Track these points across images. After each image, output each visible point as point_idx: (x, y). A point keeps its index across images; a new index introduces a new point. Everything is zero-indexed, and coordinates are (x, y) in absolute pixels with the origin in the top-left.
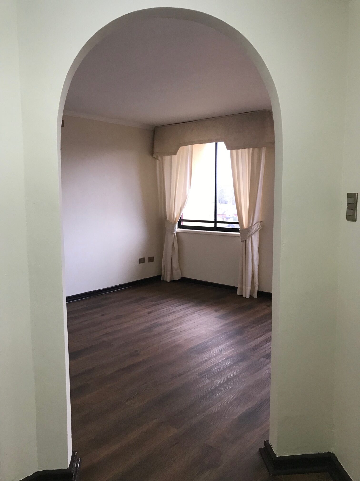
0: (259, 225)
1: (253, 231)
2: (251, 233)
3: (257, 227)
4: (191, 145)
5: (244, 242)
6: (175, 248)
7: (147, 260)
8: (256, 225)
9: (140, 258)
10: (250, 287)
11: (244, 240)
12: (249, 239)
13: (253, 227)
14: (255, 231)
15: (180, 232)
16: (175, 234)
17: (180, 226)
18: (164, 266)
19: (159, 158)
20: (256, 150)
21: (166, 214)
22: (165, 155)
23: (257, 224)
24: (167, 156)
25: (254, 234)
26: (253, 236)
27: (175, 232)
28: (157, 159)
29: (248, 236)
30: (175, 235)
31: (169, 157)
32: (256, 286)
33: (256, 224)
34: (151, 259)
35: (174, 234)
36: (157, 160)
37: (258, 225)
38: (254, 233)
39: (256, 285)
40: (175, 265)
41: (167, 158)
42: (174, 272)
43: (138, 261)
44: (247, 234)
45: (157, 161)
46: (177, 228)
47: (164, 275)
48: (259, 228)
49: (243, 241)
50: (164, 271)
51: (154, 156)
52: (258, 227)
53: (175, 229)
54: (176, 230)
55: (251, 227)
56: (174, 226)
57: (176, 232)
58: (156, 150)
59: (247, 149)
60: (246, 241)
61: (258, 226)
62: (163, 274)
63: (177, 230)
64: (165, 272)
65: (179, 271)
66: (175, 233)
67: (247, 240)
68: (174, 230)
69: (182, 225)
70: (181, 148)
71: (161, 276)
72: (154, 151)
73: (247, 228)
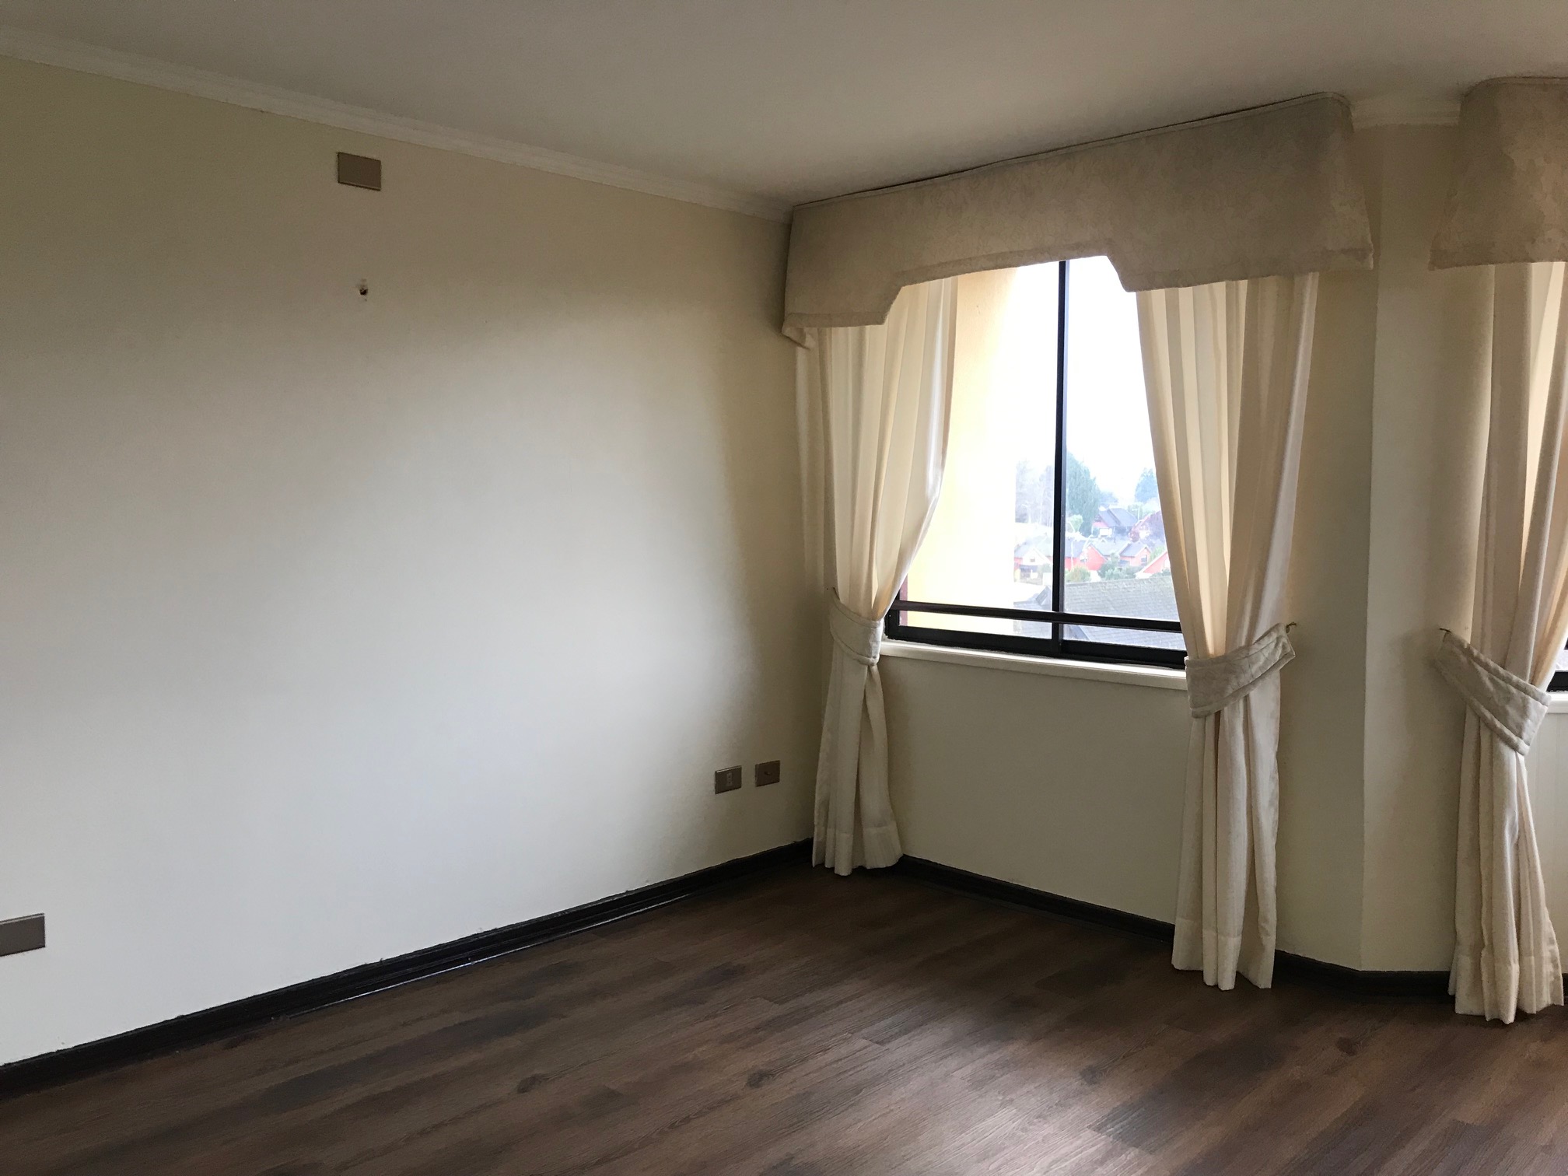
0: (1284, 640)
1: (1254, 668)
2: (1244, 679)
3: (1273, 653)
4: (950, 279)
5: (1211, 720)
6: (873, 724)
7: (749, 778)
8: (1266, 638)
9: (722, 767)
10: (1240, 938)
11: (1208, 708)
12: (1234, 709)
13: (1256, 648)
14: (1261, 668)
15: (897, 657)
16: (872, 665)
17: (895, 631)
18: (826, 804)
19: (810, 342)
20: (1271, 287)
21: (835, 580)
22: (835, 326)
23: (1274, 635)
24: (841, 330)
25: (1260, 684)
26: (1254, 694)
27: (875, 657)
28: (800, 345)
29: (1230, 691)
30: (875, 668)
31: (852, 330)
32: (1267, 934)
33: (1267, 634)
34: (768, 774)
35: (870, 666)
36: (799, 349)
37: (1278, 639)
38: (1262, 677)
39: (1267, 928)
40: (875, 803)
41: (842, 338)
42: (870, 832)
43: (712, 781)
44: (1227, 681)
45: (800, 351)
46: (883, 640)
47: (823, 844)
48: (1284, 656)
49: (1205, 717)
50: (826, 826)
51: (788, 331)
52: (1280, 651)
53: (874, 645)
54: (876, 648)
55: (1241, 648)
56: (869, 630)
57: (878, 657)
58: (797, 303)
59: (1220, 287)
60: (1218, 715)
61: (1277, 645)
62: (820, 839)
63: (884, 646)
64: (830, 831)
65: (892, 827)
66: (871, 659)
67: (1226, 711)
68: (869, 647)
69: (901, 623)
70: (906, 291)
71: (809, 843)
72: (789, 309)
73: (1221, 652)
